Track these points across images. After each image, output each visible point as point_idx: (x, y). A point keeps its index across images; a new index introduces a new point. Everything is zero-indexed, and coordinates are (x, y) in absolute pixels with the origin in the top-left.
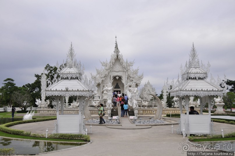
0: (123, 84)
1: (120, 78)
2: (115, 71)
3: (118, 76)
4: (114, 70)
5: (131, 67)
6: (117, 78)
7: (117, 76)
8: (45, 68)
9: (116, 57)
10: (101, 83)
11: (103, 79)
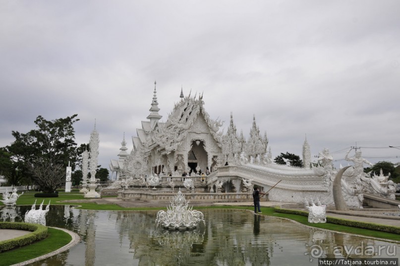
0: (207, 153)
1: (202, 143)
2: (195, 133)
3: (199, 140)
4: (194, 131)
5: (219, 127)
6: (198, 143)
7: (197, 140)
8: (35, 122)
9: (199, 110)
10: (176, 149)
11: (179, 143)
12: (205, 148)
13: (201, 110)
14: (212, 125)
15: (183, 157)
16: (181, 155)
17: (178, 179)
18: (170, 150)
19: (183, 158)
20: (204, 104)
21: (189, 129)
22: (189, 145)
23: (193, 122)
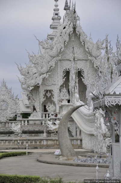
2: (69, 60)
4: (68, 57)
9: (72, 29)
10: (40, 83)
11: (45, 75)
12: (83, 80)
13: (74, 28)
14: (90, 48)
15: (53, 93)
16: (50, 91)
17: (37, 122)
18: (32, 85)
19: (52, 95)
20: (79, 20)
21: (58, 56)
22: (61, 78)
23: (63, 46)
